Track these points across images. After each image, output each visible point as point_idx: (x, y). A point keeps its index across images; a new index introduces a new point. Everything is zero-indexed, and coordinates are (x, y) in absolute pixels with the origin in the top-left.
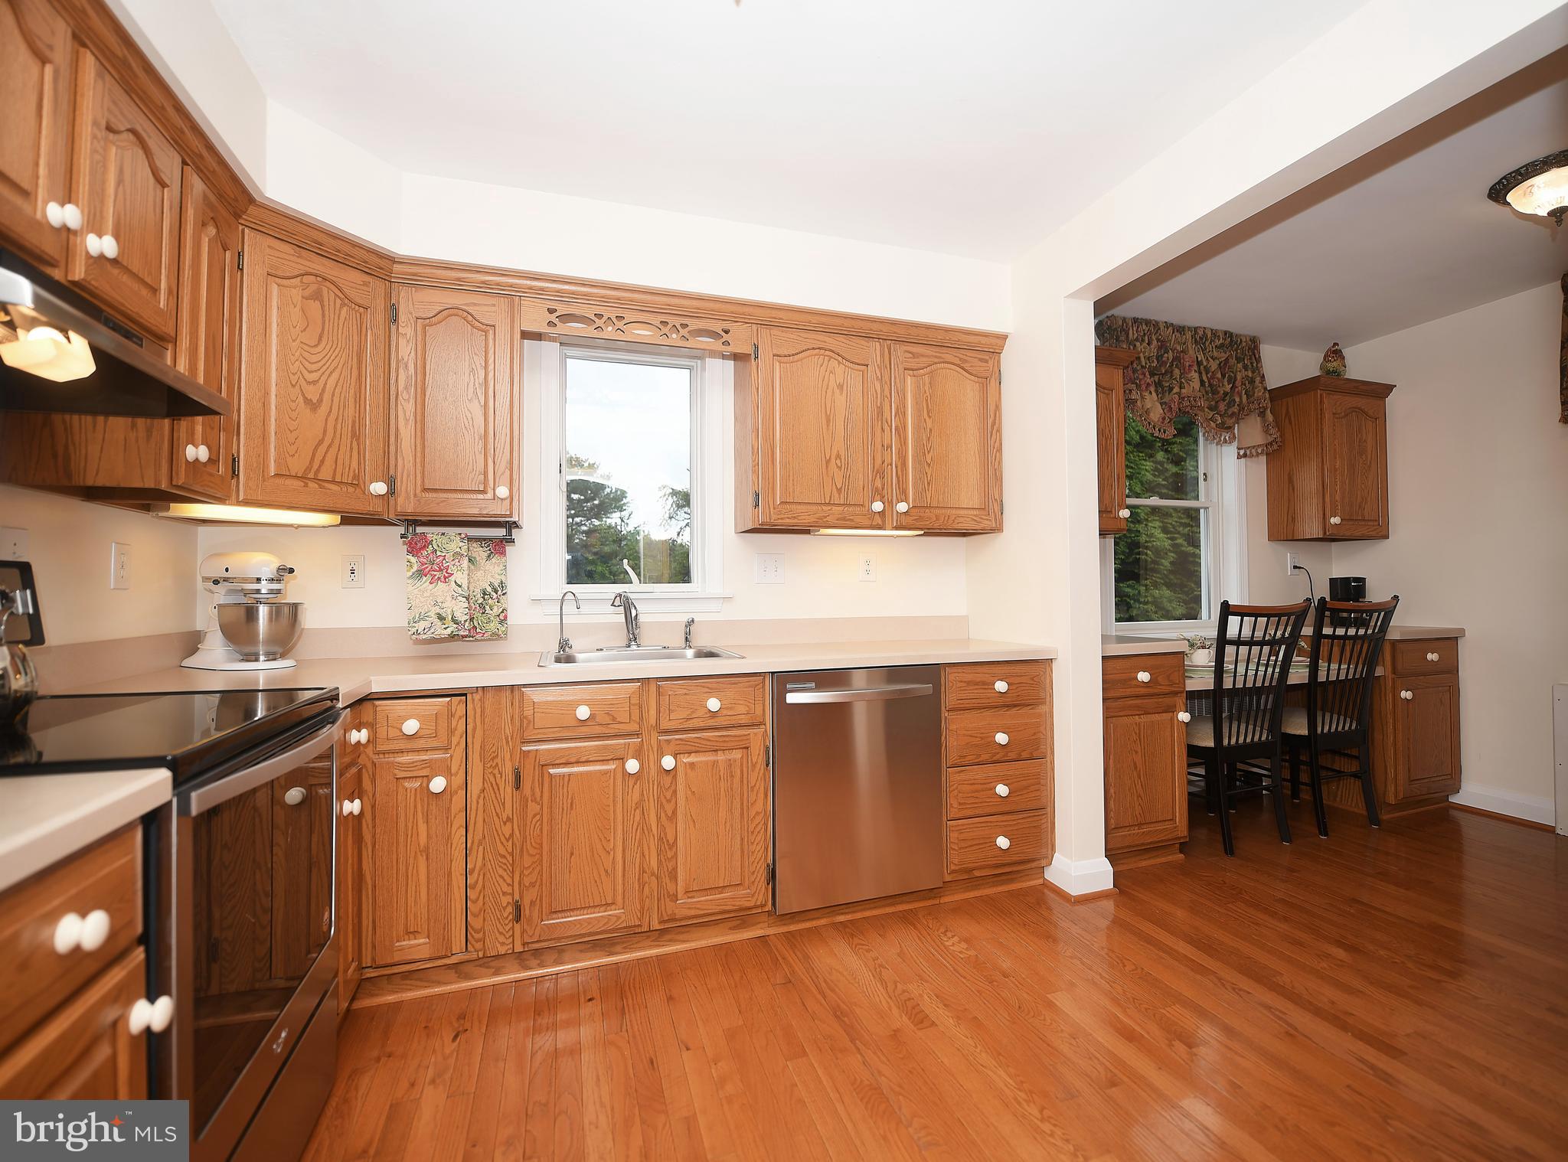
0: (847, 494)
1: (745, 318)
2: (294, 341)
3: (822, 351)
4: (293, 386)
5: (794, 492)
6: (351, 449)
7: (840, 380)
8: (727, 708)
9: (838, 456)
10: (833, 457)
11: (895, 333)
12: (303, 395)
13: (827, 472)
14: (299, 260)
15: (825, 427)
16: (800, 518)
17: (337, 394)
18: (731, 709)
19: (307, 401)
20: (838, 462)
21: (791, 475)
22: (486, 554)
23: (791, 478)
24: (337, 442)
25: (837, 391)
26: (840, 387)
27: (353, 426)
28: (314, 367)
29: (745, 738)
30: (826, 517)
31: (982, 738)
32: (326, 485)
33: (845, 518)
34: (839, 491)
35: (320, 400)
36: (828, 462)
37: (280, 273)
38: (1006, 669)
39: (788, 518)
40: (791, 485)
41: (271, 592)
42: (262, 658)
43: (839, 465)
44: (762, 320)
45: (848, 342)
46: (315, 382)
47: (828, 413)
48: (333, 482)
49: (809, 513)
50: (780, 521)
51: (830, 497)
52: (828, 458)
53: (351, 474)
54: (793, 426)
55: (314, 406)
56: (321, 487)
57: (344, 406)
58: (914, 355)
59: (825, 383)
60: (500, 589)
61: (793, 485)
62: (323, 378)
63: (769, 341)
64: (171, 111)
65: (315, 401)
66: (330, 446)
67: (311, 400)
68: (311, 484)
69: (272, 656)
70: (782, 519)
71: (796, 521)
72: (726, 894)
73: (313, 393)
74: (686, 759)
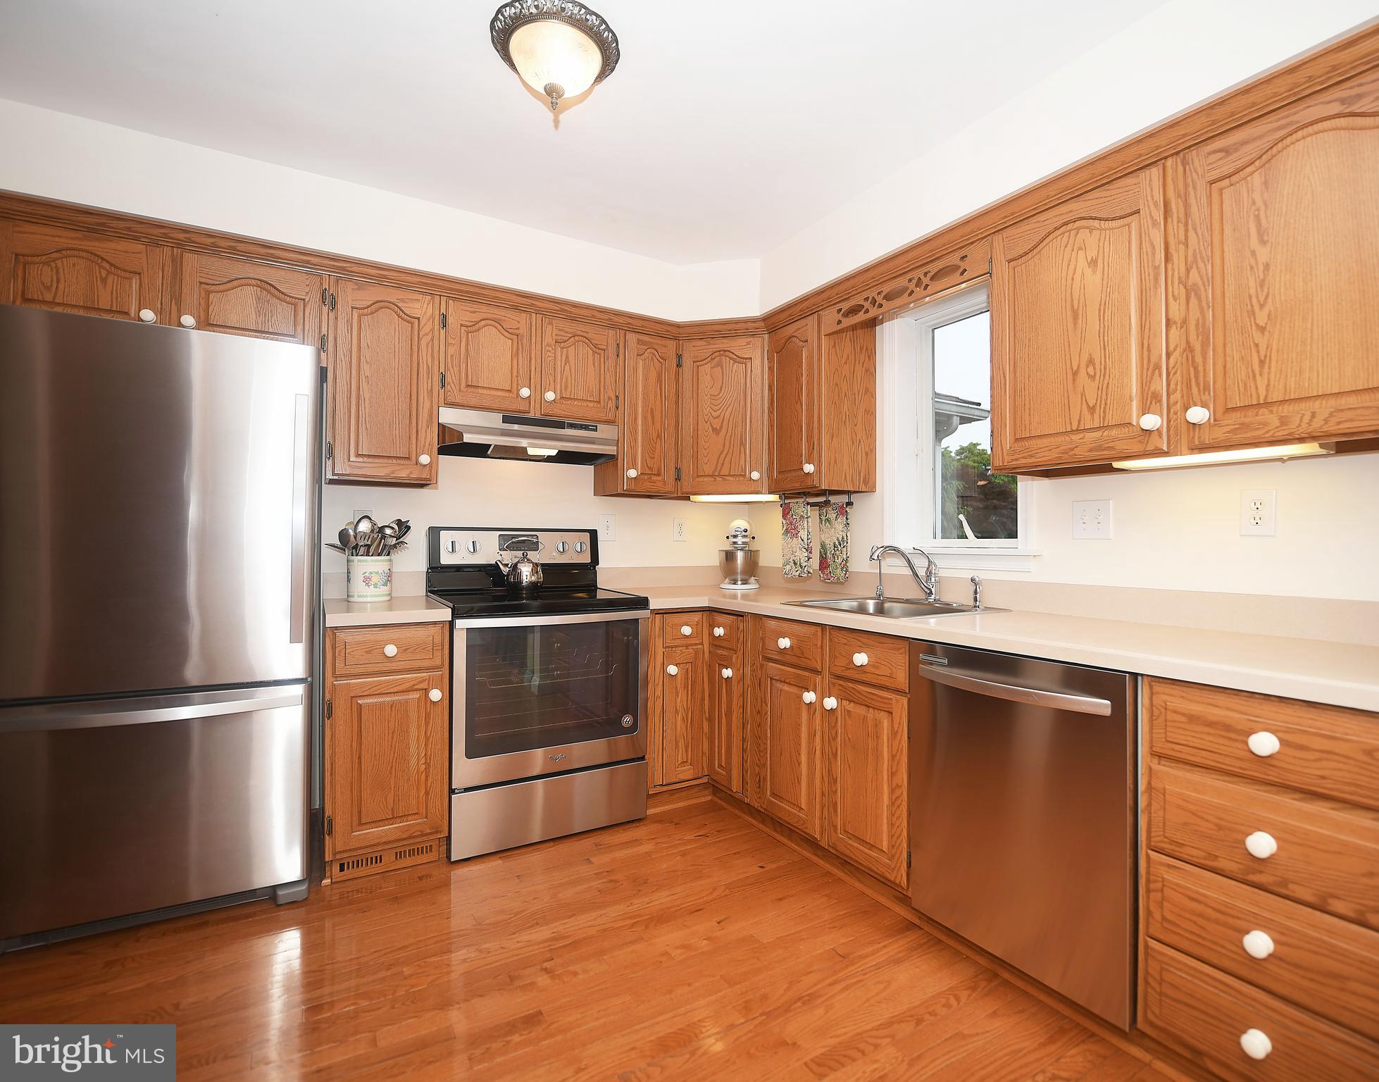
0: (1104, 412)
1: (977, 235)
2: (706, 396)
3: (1070, 227)
4: (706, 422)
5: (1030, 424)
6: (740, 452)
7: (1092, 254)
8: (874, 666)
9: (1091, 362)
10: (1083, 365)
11: (1184, 136)
12: (712, 426)
13: (1074, 387)
14: (710, 347)
15: (1070, 324)
16: (1038, 455)
17: (731, 420)
18: (877, 667)
19: (714, 429)
20: (1091, 370)
21: (1027, 402)
22: (835, 515)
23: (1027, 406)
24: (731, 450)
25: (1089, 271)
26: (1093, 263)
27: (741, 437)
28: (718, 407)
29: (886, 701)
30: (1072, 449)
31: (1220, 828)
32: (726, 478)
33: (1100, 446)
34: (1092, 410)
35: (721, 427)
36: (1075, 374)
37: (699, 359)
38: (1288, 714)
39: (1024, 457)
40: (1027, 416)
41: (744, 543)
42: (739, 582)
43: (1092, 373)
44: (995, 227)
45: (1108, 193)
46: (718, 417)
47: (1076, 307)
48: (729, 475)
49: (1050, 448)
50: (1014, 463)
51: (1079, 421)
52: (1075, 368)
53: (740, 469)
54: (1029, 340)
55: (716, 431)
56: (724, 480)
57: (735, 427)
58: (1226, 151)
59: (1072, 267)
60: (842, 542)
61: (1030, 415)
62: (723, 413)
63: (1002, 247)
64: (615, 318)
65: (718, 428)
66: (727, 454)
67: (716, 428)
68: (718, 479)
69: (745, 582)
70: (1016, 460)
71: (1033, 460)
72: (873, 853)
73: (717, 425)
74: (851, 707)
